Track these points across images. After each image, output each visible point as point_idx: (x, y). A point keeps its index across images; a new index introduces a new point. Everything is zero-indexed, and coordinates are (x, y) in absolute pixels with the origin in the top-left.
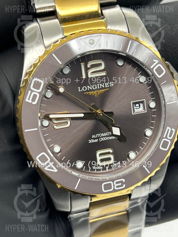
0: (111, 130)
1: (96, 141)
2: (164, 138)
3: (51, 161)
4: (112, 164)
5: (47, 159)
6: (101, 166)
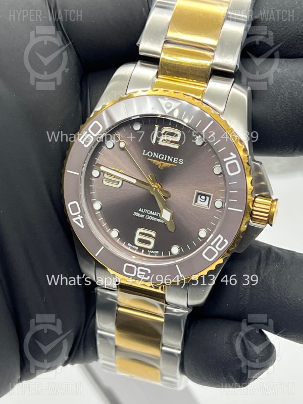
0: (161, 212)
1: (142, 216)
2: (211, 245)
3: (81, 214)
4: (150, 250)
5: (78, 211)
6: (136, 246)
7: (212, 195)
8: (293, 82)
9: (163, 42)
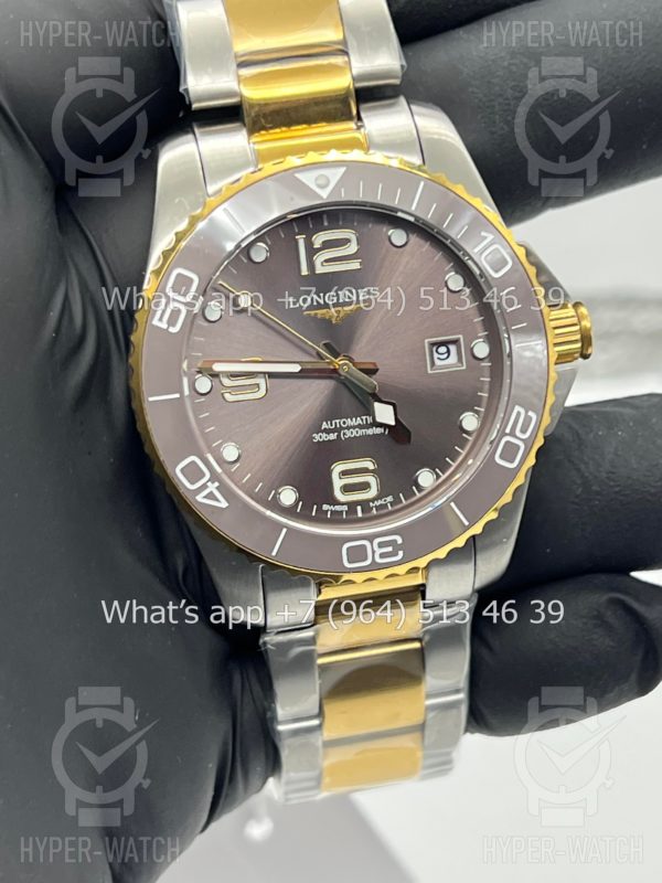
0: (371, 412)
1: (333, 436)
2: (507, 434)
3: (212, 480)
4: (373, 500)
5: (203, 475)
6: (343, 504)
7: (461, 336)
8: (510, 64)
9: (234, 66)
